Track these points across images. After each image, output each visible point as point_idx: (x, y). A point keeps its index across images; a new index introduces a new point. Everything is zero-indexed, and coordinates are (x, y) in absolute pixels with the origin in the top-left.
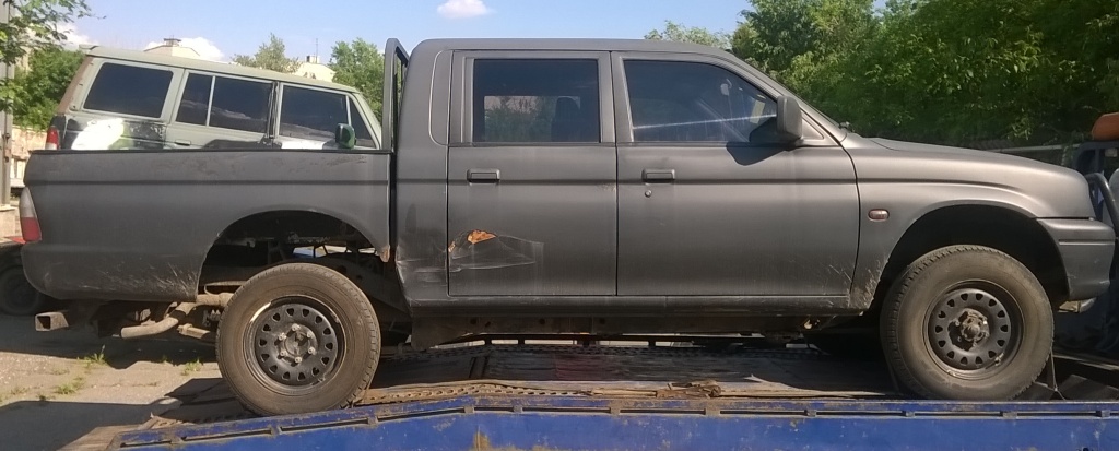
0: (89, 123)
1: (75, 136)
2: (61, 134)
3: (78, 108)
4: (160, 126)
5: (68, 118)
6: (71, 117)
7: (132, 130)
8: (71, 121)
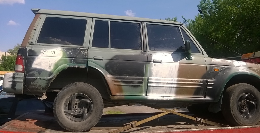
0: (42, 51)
1: (33, 59)
2: (25, 59)
3: (34, 43)
4: (84, 50)
5: (28, 49)
6: (31, 48)
7: (68, 53)
8: (30, 50)
